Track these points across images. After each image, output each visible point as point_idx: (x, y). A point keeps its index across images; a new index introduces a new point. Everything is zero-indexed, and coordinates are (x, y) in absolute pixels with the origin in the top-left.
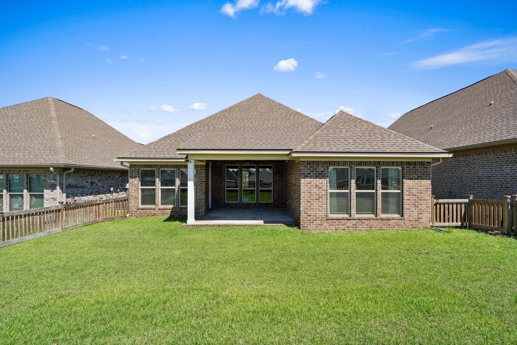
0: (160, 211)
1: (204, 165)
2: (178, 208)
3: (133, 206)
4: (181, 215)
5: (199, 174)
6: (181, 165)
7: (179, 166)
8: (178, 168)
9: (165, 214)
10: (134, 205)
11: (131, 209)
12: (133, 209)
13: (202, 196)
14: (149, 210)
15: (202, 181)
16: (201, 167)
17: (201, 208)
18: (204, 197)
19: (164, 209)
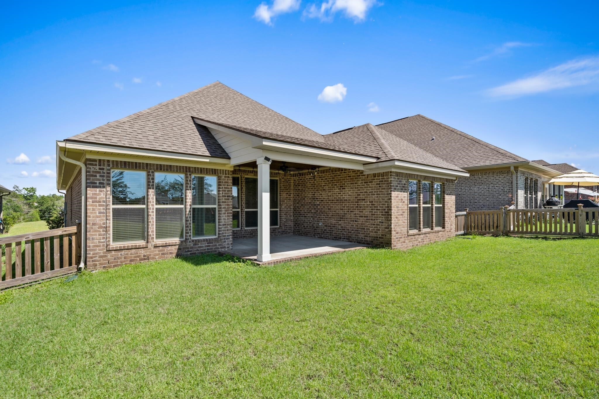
0: (157, 249)
1: (231, 171)
2: (190, 242)
3: (97, 246)
4: (195, 253)
5: (224, 185)
6: (195, 168)
7: (191, 169)
8: (190, 172)
9: (167, 254)
10: (99, 242)
11: (91, 253)
12: (97, 251)
13: (228, 219)
14: (133, 251)
15: (228, 196)
16: (226, 174)
17: (227, 239)
18: (231, 221)
19: (166, 246)
